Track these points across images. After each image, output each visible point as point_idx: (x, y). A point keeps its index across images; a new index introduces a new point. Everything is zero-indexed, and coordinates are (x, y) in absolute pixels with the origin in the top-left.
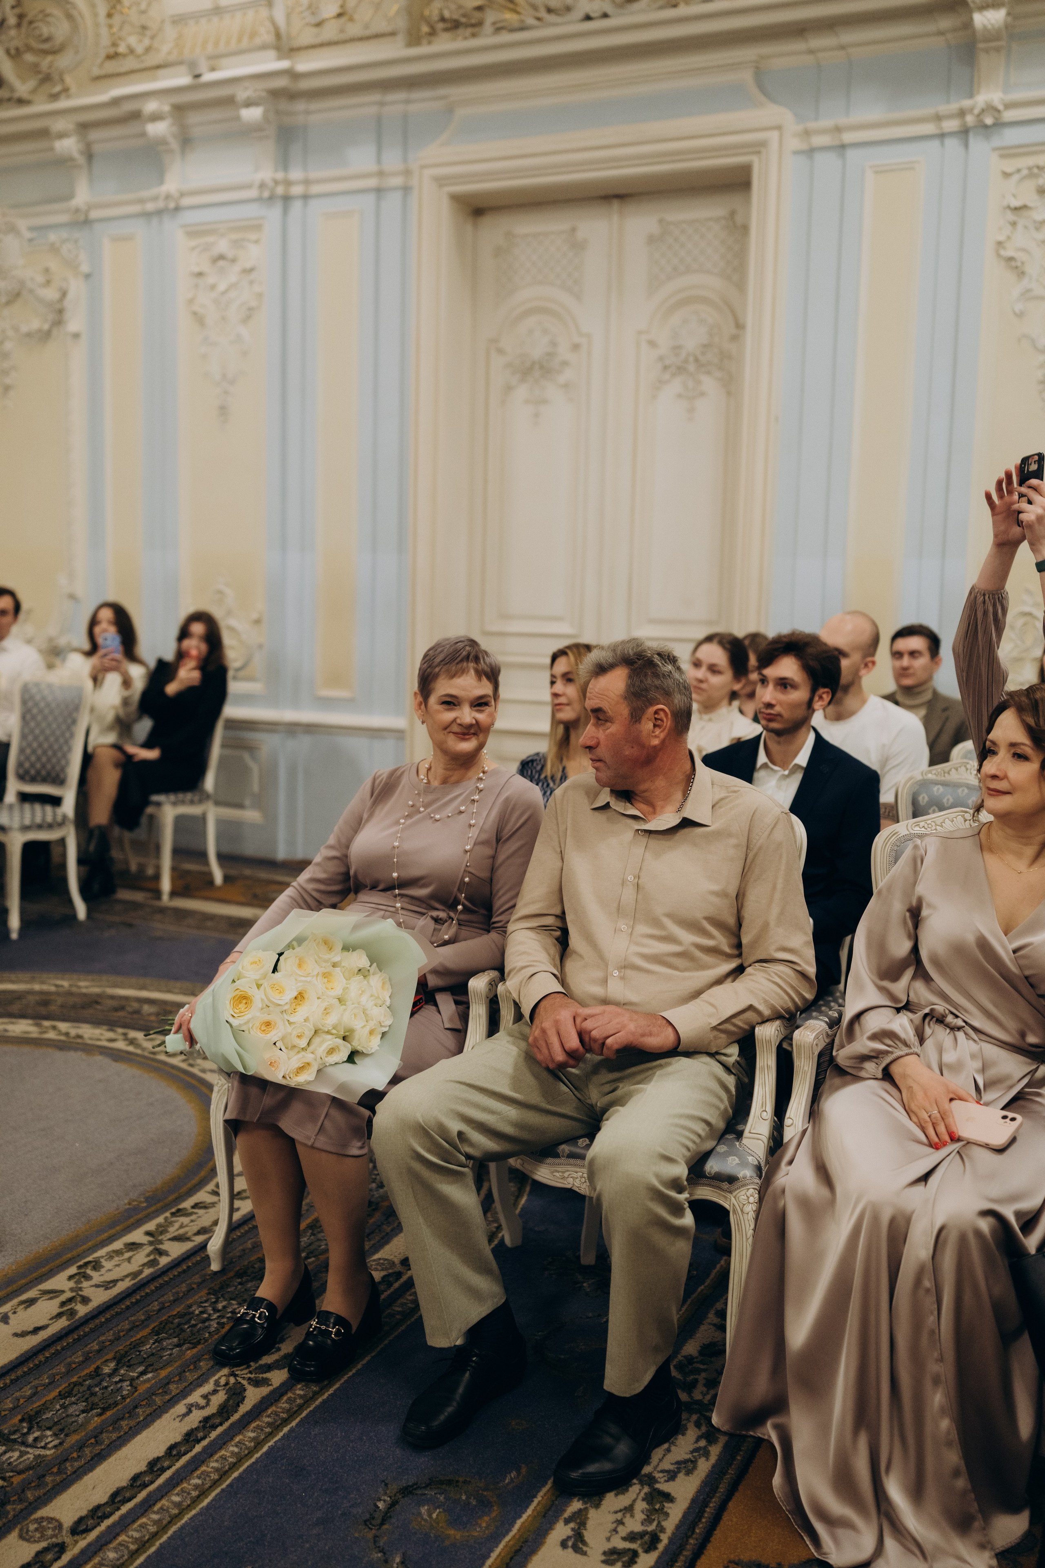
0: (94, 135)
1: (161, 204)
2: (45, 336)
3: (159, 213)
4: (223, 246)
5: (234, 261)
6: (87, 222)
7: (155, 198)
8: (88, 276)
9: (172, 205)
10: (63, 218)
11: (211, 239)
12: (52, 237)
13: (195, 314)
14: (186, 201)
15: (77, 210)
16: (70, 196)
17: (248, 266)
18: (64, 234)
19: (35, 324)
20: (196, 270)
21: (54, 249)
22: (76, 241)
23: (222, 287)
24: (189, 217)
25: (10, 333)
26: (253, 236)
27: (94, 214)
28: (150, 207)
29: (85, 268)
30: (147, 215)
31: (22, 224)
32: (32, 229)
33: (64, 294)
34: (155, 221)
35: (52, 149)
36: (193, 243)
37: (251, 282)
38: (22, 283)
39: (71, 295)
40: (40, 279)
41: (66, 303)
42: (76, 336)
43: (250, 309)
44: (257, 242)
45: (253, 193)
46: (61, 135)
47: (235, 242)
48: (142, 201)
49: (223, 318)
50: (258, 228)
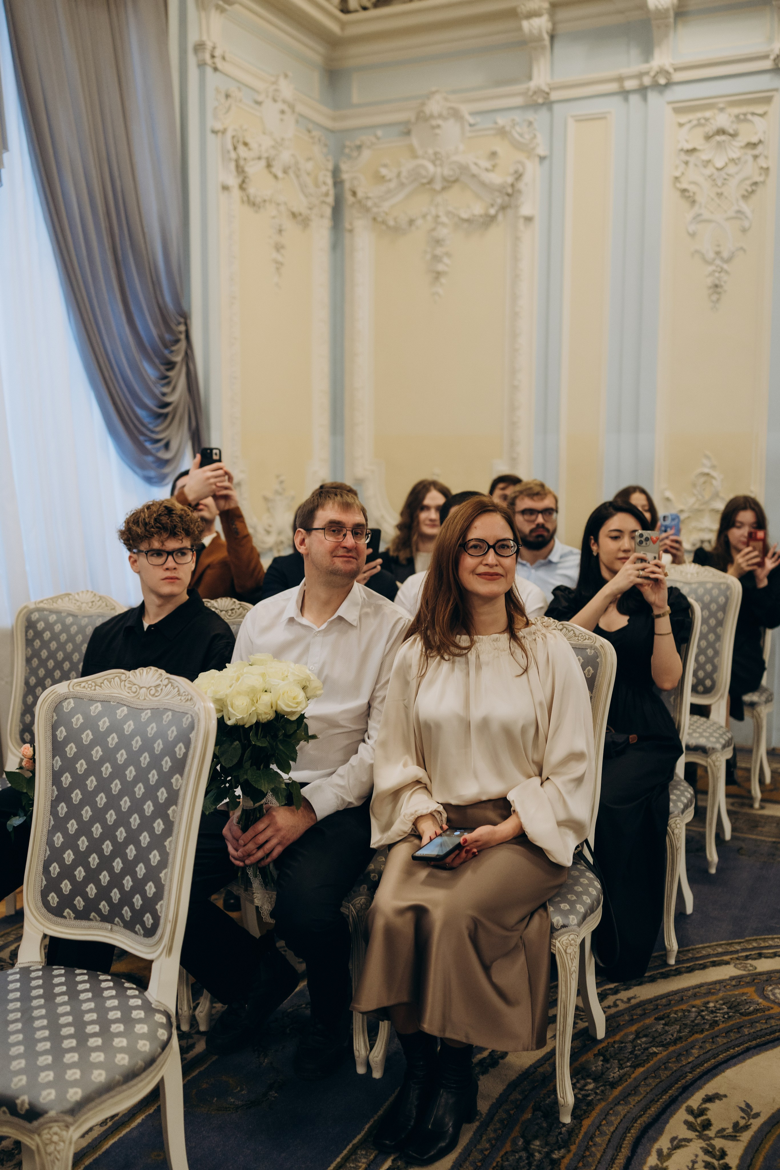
0: (562, 14)
1: (647, 81)
2: (489, 220)
3: (643, 90)
4: (723, 120)
5: (734, 135)
6: (549, 104)
7: (640, 75)
8: (542, 159)
9: (662, 81)
10: (519, 101)
11: (708, 114)
12: (502, 120)
13: (684, 191)
14: (678, 77)
15: (538, 91)
16: (530, 78)
17: (755, 140)
18: (517, 116)
19: (478, 209)
20: (689, 146)
21: (502, 132)
22: (530, 124)
23: (719, 164)
24: (678, 93)
25: (444, 219)
26: (760, 110)
27: (554, 96)
28: (630, 84)
29: (542, 151)
30: (625, 94)
31: (465, 109)
32: (473, 114)
33: (519, 176)
34: (634, 99)
35: (520, 29)
36: (683, 119)
37: (756, 157)
38: (464, 169)
39: (527, 178)
40: (485, 164)
41: (521, 185)
42: (529, 219)
43: (755, 184)
44: (761, 115)
45: (768, 64)
46: (531, 15)
47: (737, 117)
48: (620, 79)
49: (720, 195)
50: (768, 100)
